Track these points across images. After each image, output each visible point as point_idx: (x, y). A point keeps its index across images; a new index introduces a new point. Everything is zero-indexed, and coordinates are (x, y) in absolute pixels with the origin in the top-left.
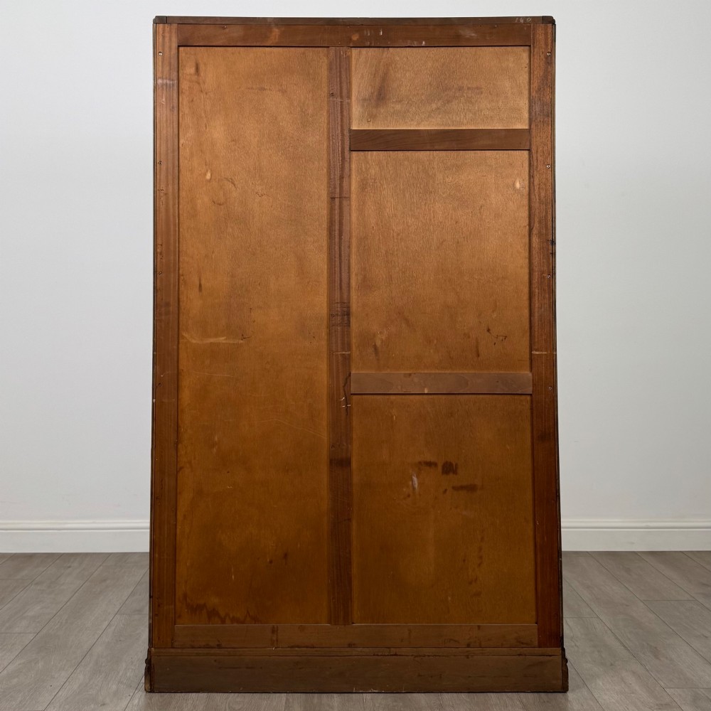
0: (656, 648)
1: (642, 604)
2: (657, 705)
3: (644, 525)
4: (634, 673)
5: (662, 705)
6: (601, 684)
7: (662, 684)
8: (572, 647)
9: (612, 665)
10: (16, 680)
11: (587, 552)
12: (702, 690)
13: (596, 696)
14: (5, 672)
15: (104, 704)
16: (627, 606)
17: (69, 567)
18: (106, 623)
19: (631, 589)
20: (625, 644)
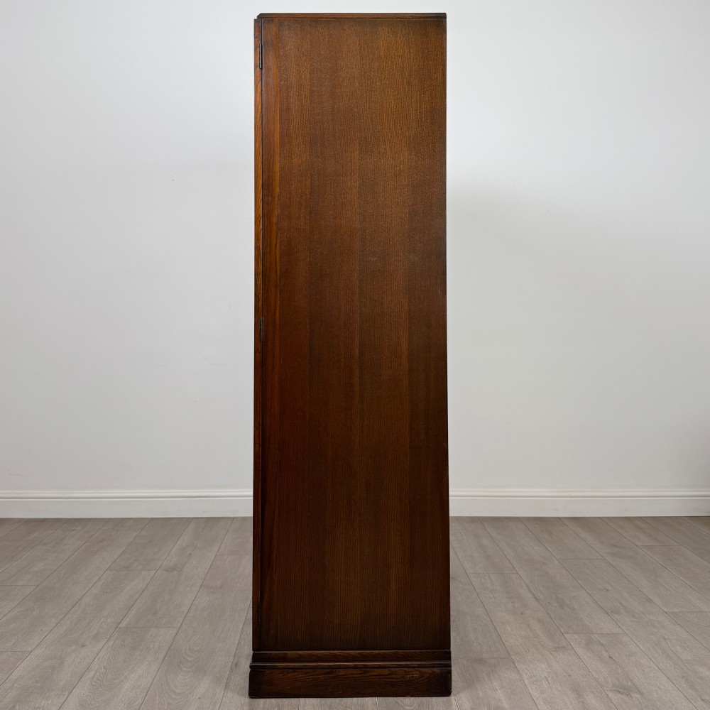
0: (562, 599)
1: (557, 562)
2: (555, 648)
3: (566, 494)
4: (539, 620)
5: (559, 648)
6: (509, 629)
7: (562, 630)
8: (491, 598)
9: (522, 614)
10: (13, 625)
11: (518, 518)
12: (595, 635)
13: (503, 640)
14: (5, 618)
15: (83, 646)
16: (544, 563)
17: (74, 530)
19: (550, 549)
20: (536, 596)
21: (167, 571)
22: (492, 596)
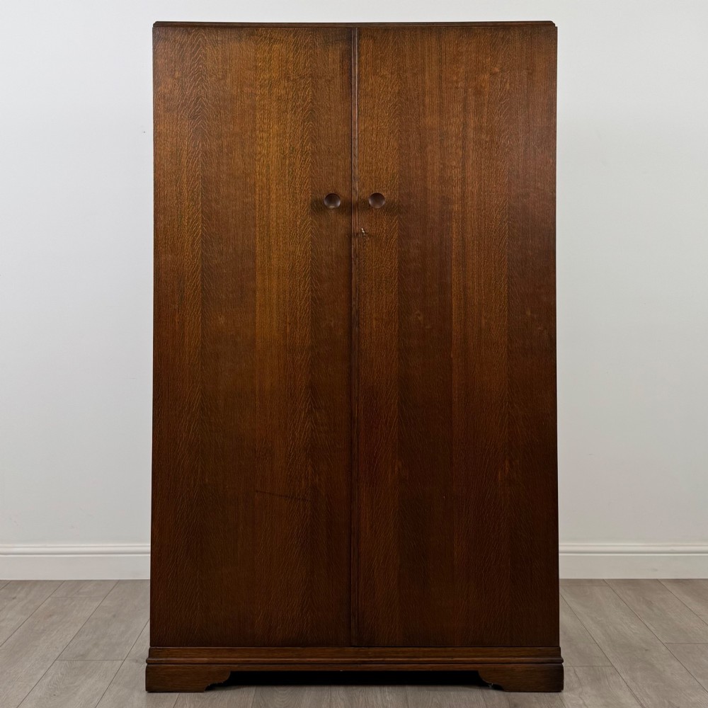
1: (664, 648)
3: (669, 549)
11: (604, 580)
16: (646, 650)
17: (14, 598)
18: (43, 672)
19: (652, 628)
20: (642, 702)
21: (137, 661)
22: (581, 702)
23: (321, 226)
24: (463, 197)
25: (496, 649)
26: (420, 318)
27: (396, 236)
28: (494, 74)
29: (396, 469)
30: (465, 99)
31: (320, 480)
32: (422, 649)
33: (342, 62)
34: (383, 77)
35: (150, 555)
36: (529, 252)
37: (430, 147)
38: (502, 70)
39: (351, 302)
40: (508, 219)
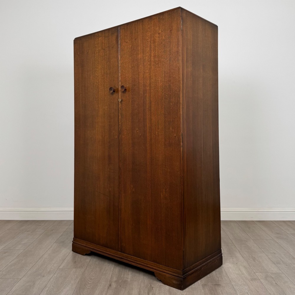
0: (255, 257)
1: (252, 241)
3: (256, 211)
4: (244, 267)
5: (253, 279)
6: (231, 271)
7: (255, 271)
9: (236, 264)
10: (13, 267)
12: (269, 273)
13: (228, 275)
15: (43, 276)
16: (246, 241)
17: (40, 225)
18: (50, 246)
19: (249, 235)
20: (243, 256)
23: (111, 99)
24: (150, 84)
25: (161, 265)
26: (138, 131)
27: (131, 101)
28: (159, 34)
29: (131, 188)
30: (150, 45)
31: (111, 189)
32: (139, 258)
33: (116, 40)
34: (127, 42)
35: (73, 212)
36: (171, 104)
37: (140, 66)
38: (162, 32)
39: (119, 126)
40: (164, 91)
